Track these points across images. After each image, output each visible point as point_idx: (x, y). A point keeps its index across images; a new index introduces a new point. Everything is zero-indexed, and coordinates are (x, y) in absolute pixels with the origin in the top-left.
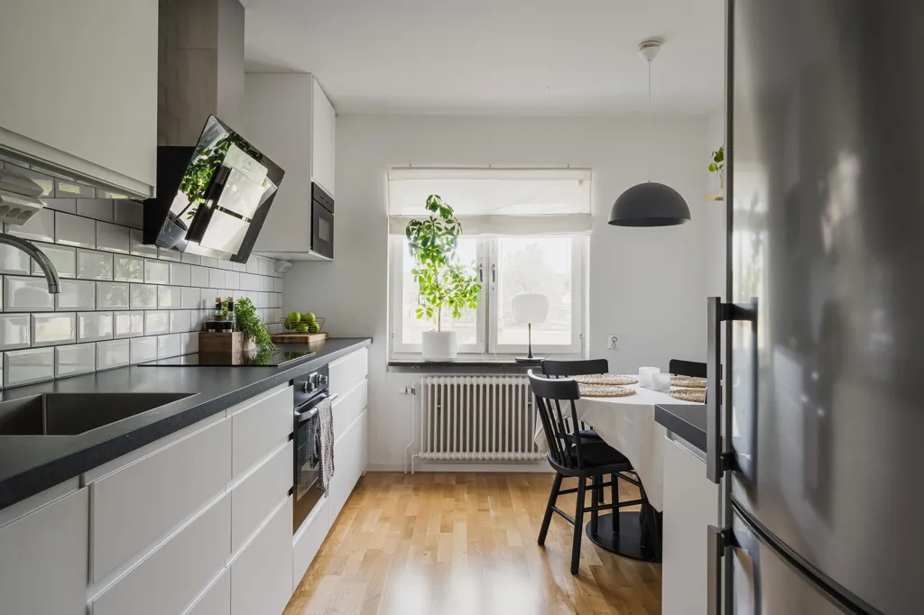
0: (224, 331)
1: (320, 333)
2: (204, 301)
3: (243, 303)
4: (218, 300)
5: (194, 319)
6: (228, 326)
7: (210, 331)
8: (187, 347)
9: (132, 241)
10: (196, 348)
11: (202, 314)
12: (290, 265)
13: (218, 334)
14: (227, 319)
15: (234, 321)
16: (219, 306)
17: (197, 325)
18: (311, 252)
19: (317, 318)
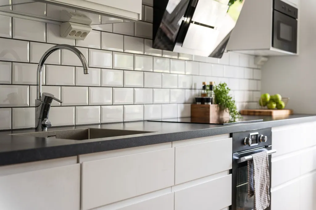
0: (206, 103)
1: (284, 109)
2: (195, 84)
3: (222, 86)
4: (204, 83)
5: (188, 95)
6: (208, 100)
7: (198, 103)
8: (182, 112)
9: (146, 47)
10: (188, 114)
11: (193, 92)
12: (265, 59)
13: (203, 105)
14: (209, 96)
15: (213, 97)
16: (204, 88)
17: (189, 100)
18: (272, 49)
19: (283, 98)
